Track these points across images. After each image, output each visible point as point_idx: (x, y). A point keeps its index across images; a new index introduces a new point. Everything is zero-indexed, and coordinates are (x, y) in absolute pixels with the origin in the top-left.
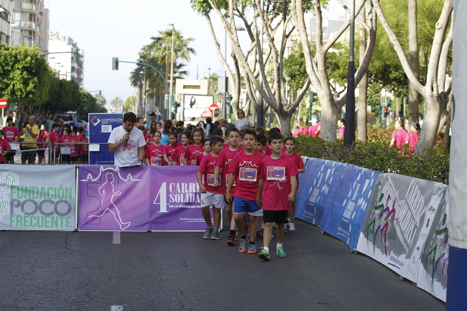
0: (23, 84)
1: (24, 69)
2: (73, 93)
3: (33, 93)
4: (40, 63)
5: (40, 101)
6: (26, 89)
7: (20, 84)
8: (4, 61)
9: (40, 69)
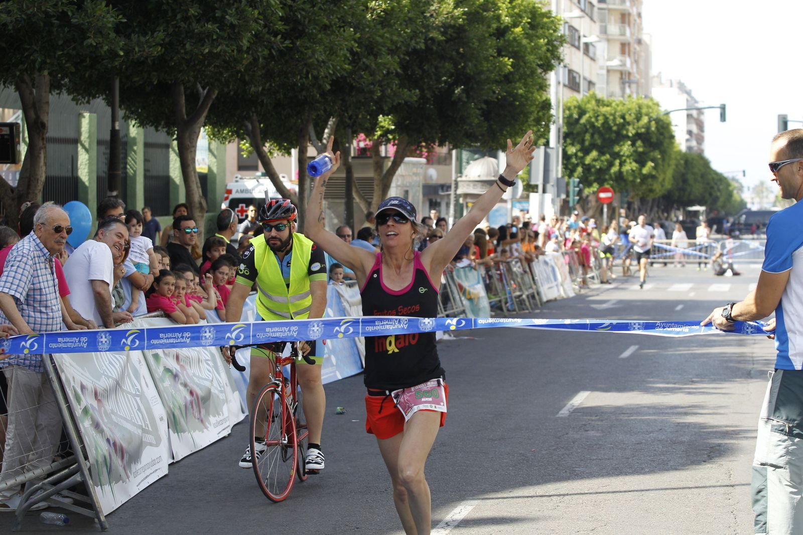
0: (636, 161)
1: (638, 136)
2: (702, 176)
3: (653, 177)
4: (663, 127)
5: (660, 191)
6: (640, 170)
7: (631, 163)
8: (603, 124)
9: (665, 138)
